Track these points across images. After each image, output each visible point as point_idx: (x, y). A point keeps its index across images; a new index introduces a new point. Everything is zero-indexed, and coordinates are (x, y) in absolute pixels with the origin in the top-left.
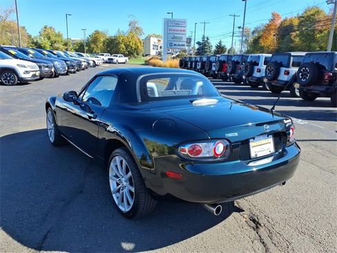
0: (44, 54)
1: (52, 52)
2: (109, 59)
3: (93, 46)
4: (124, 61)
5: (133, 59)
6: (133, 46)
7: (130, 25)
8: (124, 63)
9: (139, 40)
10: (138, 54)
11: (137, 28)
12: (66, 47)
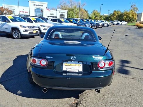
0: (84, 21)
1: (88, 20)
2: (117, 23)
3: (112, 17)
4: (125, 24)
5: (131, 23)
6: (131, 17)
7: (131, 7)
8: (125, 25)
9: (135, 14)
10: (133, 21)
11: (135, 8)
12: (100, 18)
